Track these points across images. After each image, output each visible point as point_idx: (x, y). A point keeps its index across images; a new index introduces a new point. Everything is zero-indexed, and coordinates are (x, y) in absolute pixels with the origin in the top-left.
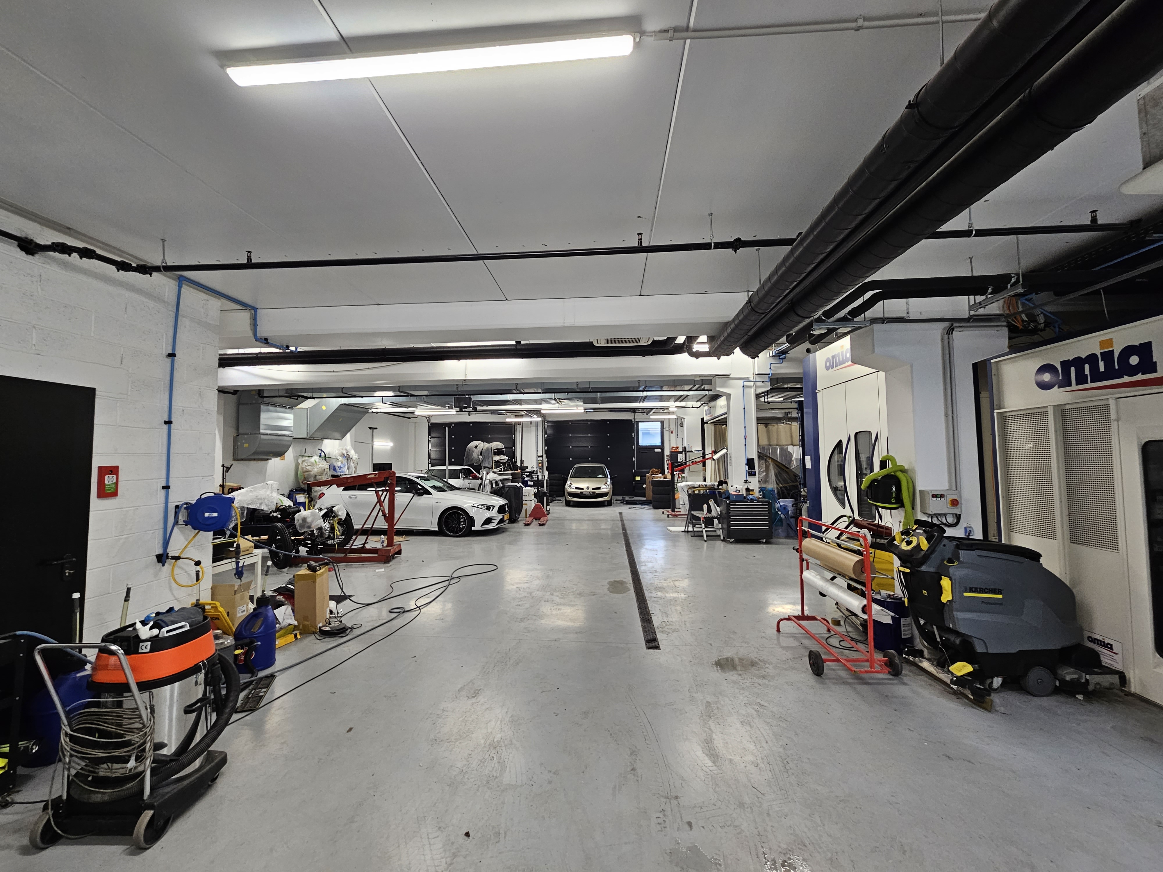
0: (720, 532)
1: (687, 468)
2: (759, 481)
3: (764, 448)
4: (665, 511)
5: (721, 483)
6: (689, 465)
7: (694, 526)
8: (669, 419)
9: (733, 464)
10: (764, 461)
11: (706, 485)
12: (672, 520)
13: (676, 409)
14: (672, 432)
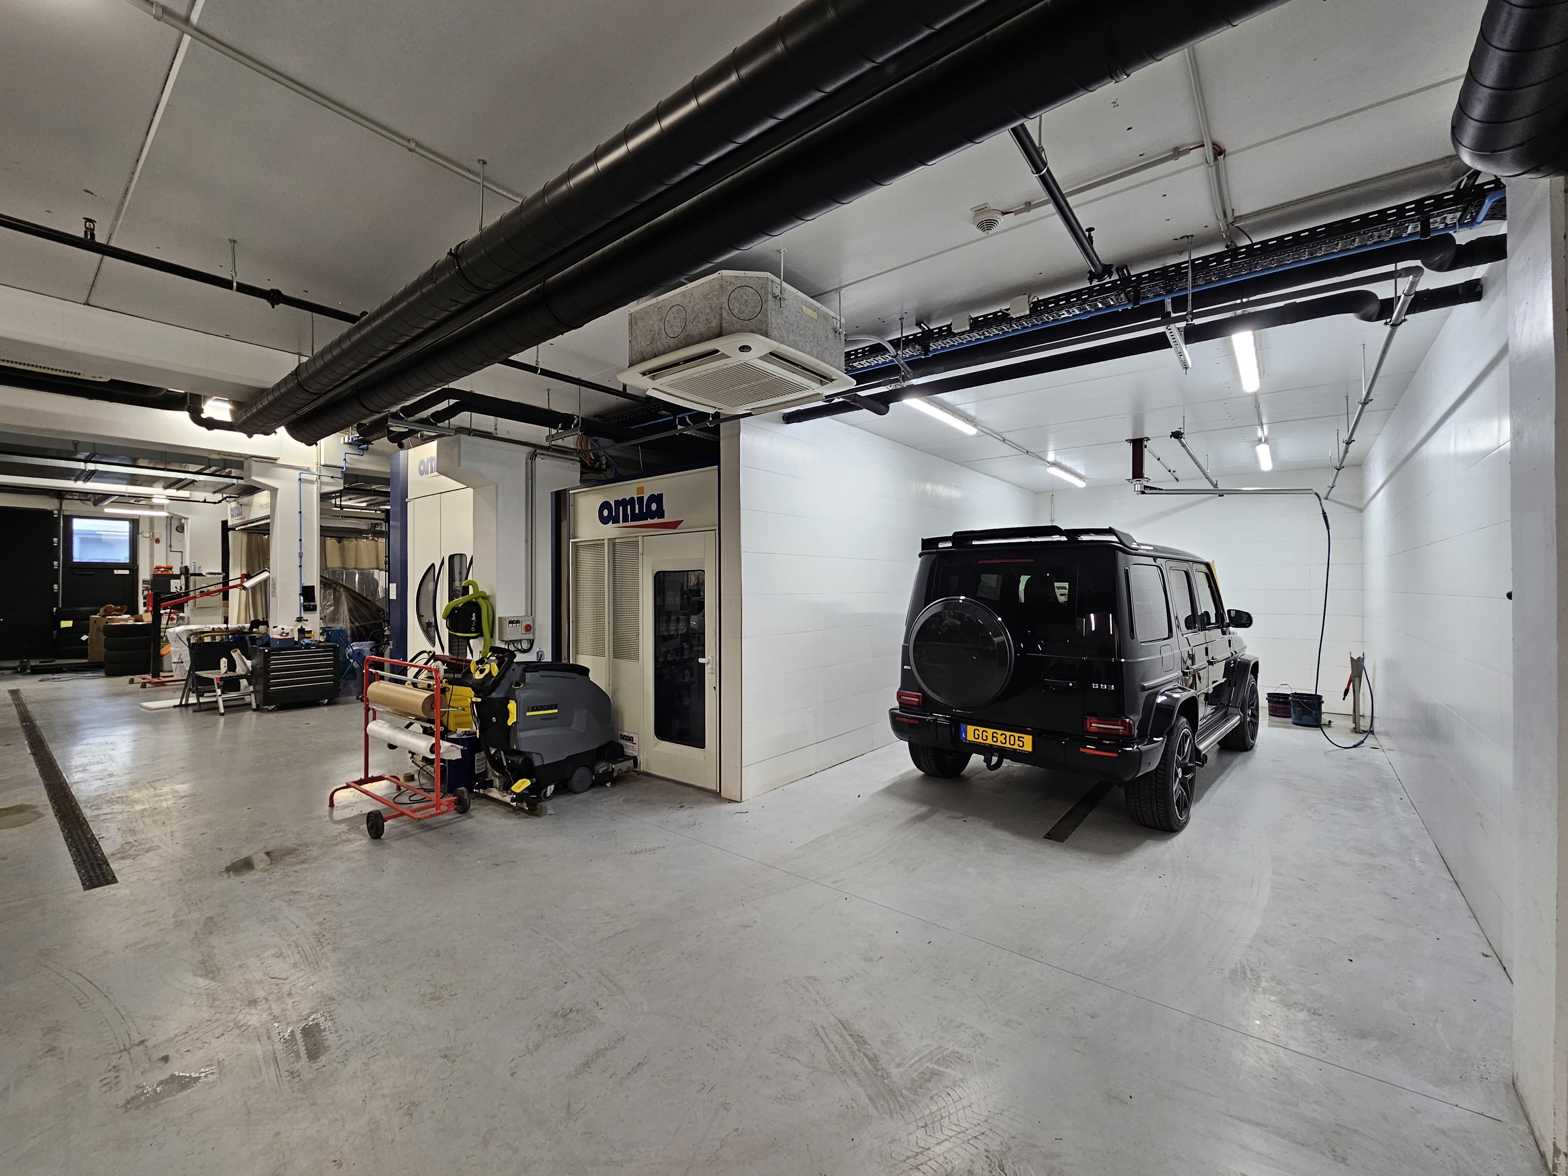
0: (252, 699)
1: (190, 602)
2: (321, 619)
3: (334, 572)
4: (138, 678)
5: (255, 624)
6: (194, 598)
7: (200, 695)
8: (152, 519)
9: (278, 593)
10: (332, 591)
11: (227, 628)
12: (154, 691)
13: (167, 501)
14: (158, 541)
